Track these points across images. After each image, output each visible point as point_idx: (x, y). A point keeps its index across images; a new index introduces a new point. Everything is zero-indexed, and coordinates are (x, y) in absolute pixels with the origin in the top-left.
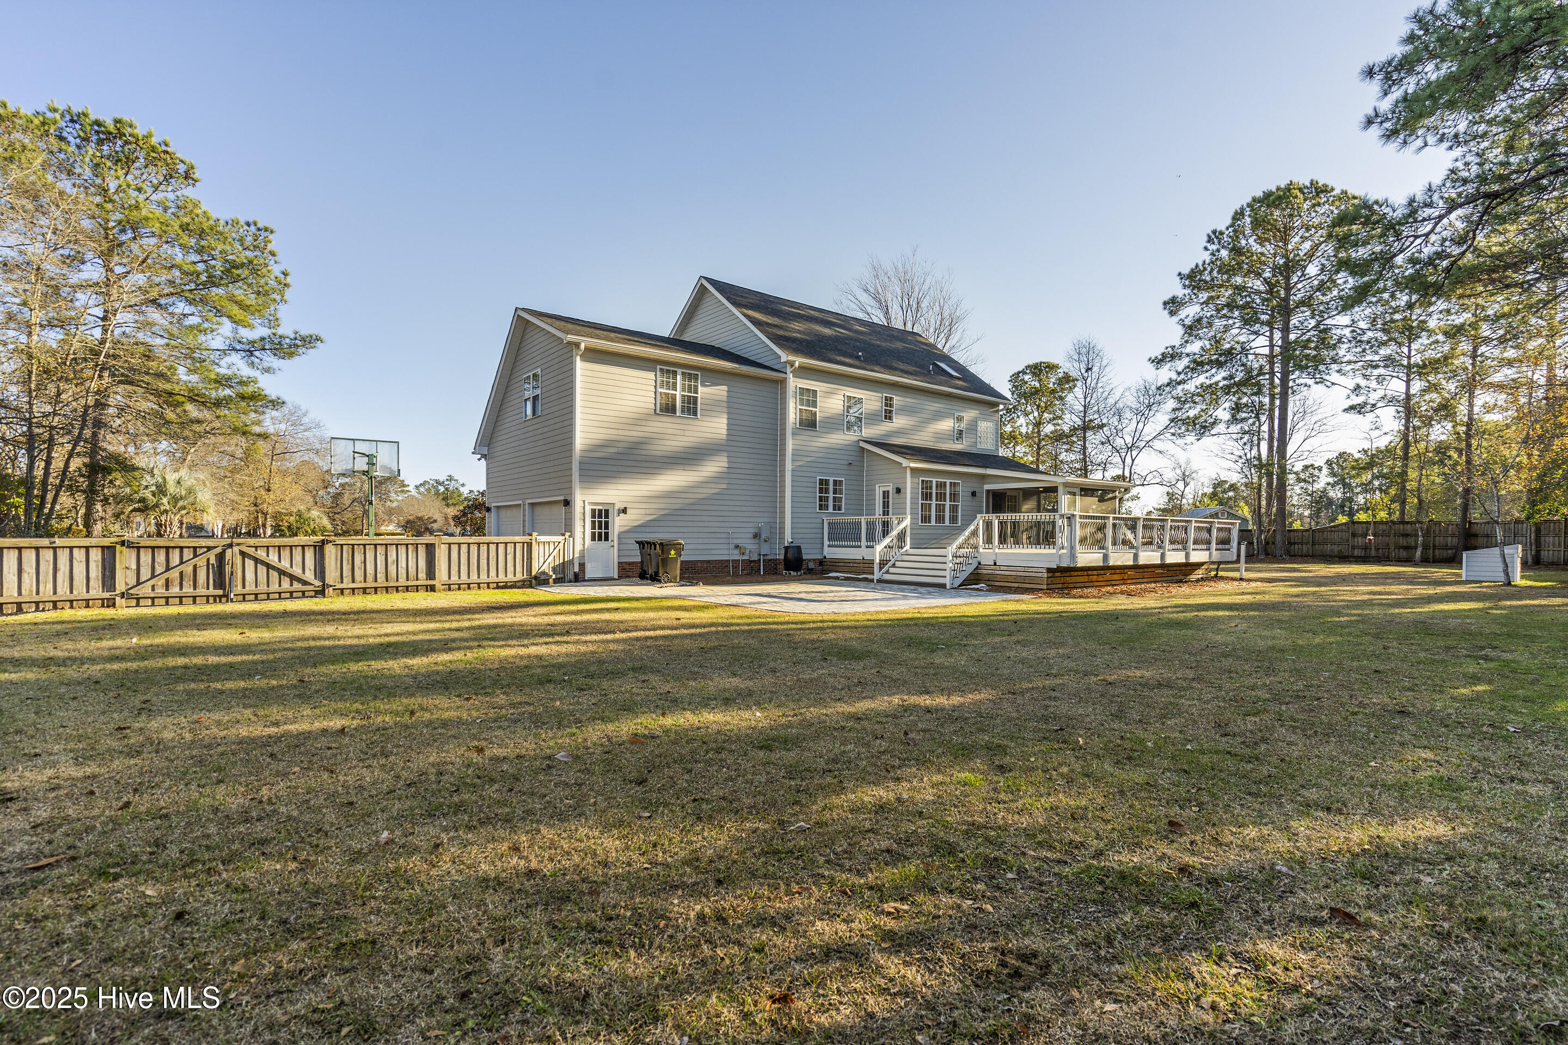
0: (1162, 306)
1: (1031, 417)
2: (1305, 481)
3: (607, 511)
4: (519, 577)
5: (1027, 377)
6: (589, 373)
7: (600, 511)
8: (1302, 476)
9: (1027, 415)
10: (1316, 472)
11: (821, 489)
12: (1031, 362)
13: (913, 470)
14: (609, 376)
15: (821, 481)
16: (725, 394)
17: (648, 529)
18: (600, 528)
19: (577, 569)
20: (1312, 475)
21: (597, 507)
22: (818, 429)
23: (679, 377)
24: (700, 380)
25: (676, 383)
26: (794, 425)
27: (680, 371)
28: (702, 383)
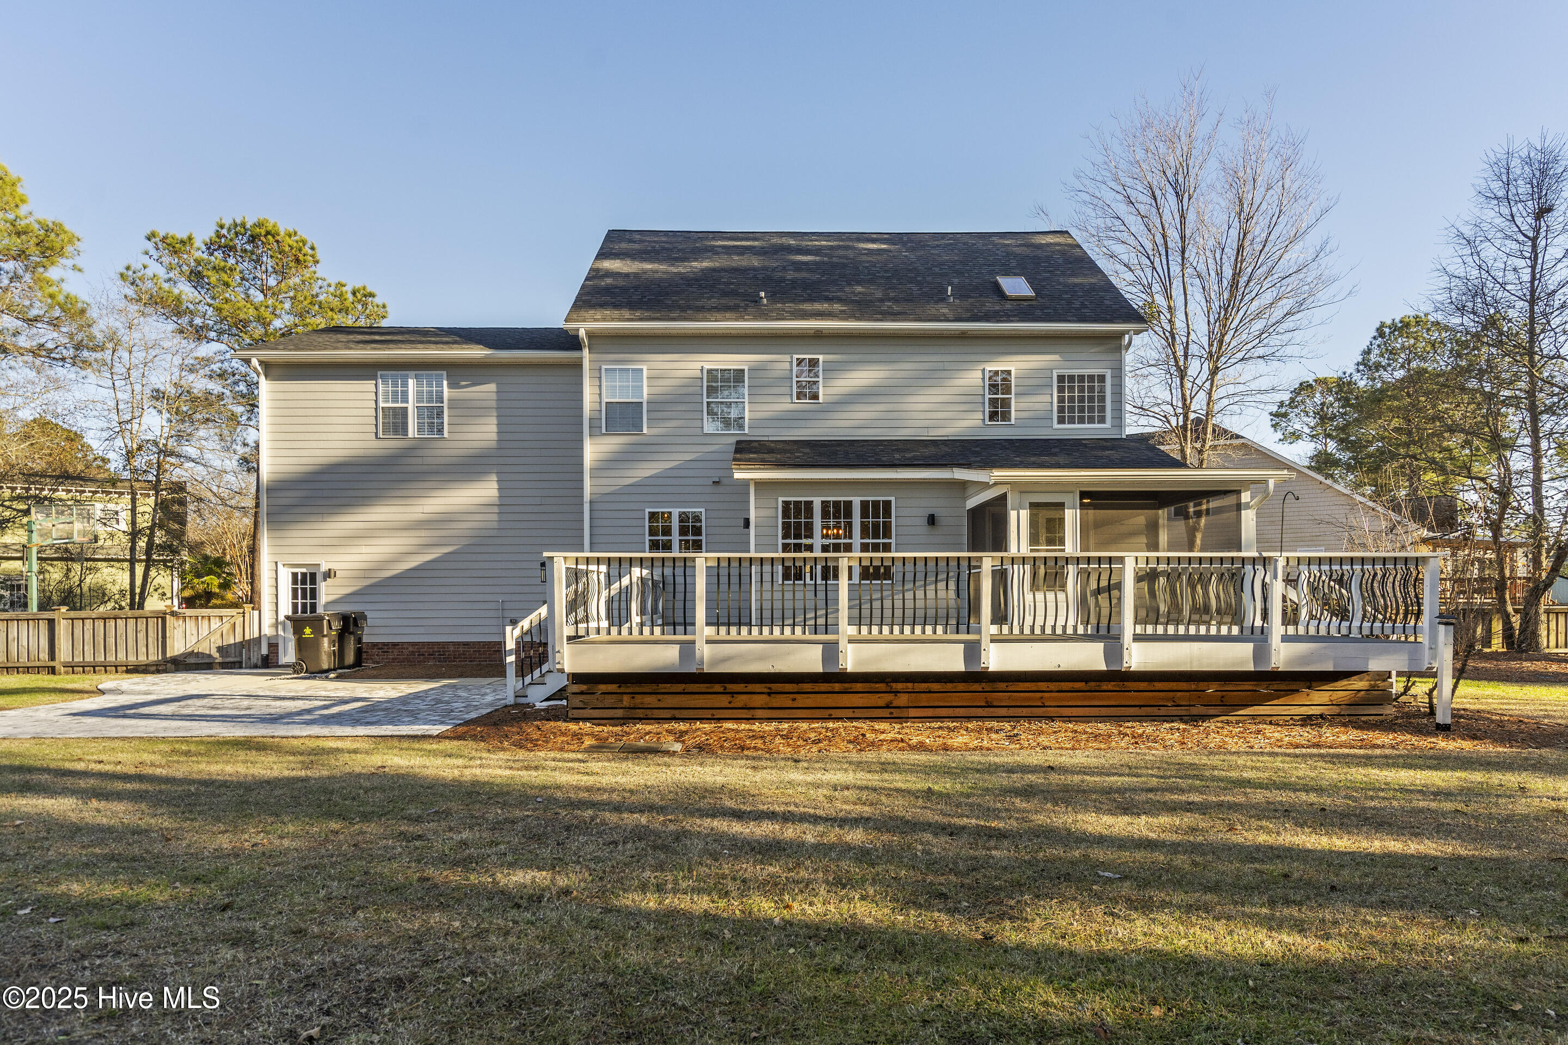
3: (313, 576)
4: (153, 658)
6: (281, 396)
7: (304, 575)
11: (653, 532)
13: (759, 484)
14: (308, 396)
15: (653, 516)
16: (494, 396)
17: (367, 598)
18: (304, 597)
19: (264, 651)
21: (300, 570)
22: (645, 431)
23: (411, 382)
24: (445, 383)
25: (407, 392)
26: (595, 431)
27: (413, 373)
28: (450, 386)
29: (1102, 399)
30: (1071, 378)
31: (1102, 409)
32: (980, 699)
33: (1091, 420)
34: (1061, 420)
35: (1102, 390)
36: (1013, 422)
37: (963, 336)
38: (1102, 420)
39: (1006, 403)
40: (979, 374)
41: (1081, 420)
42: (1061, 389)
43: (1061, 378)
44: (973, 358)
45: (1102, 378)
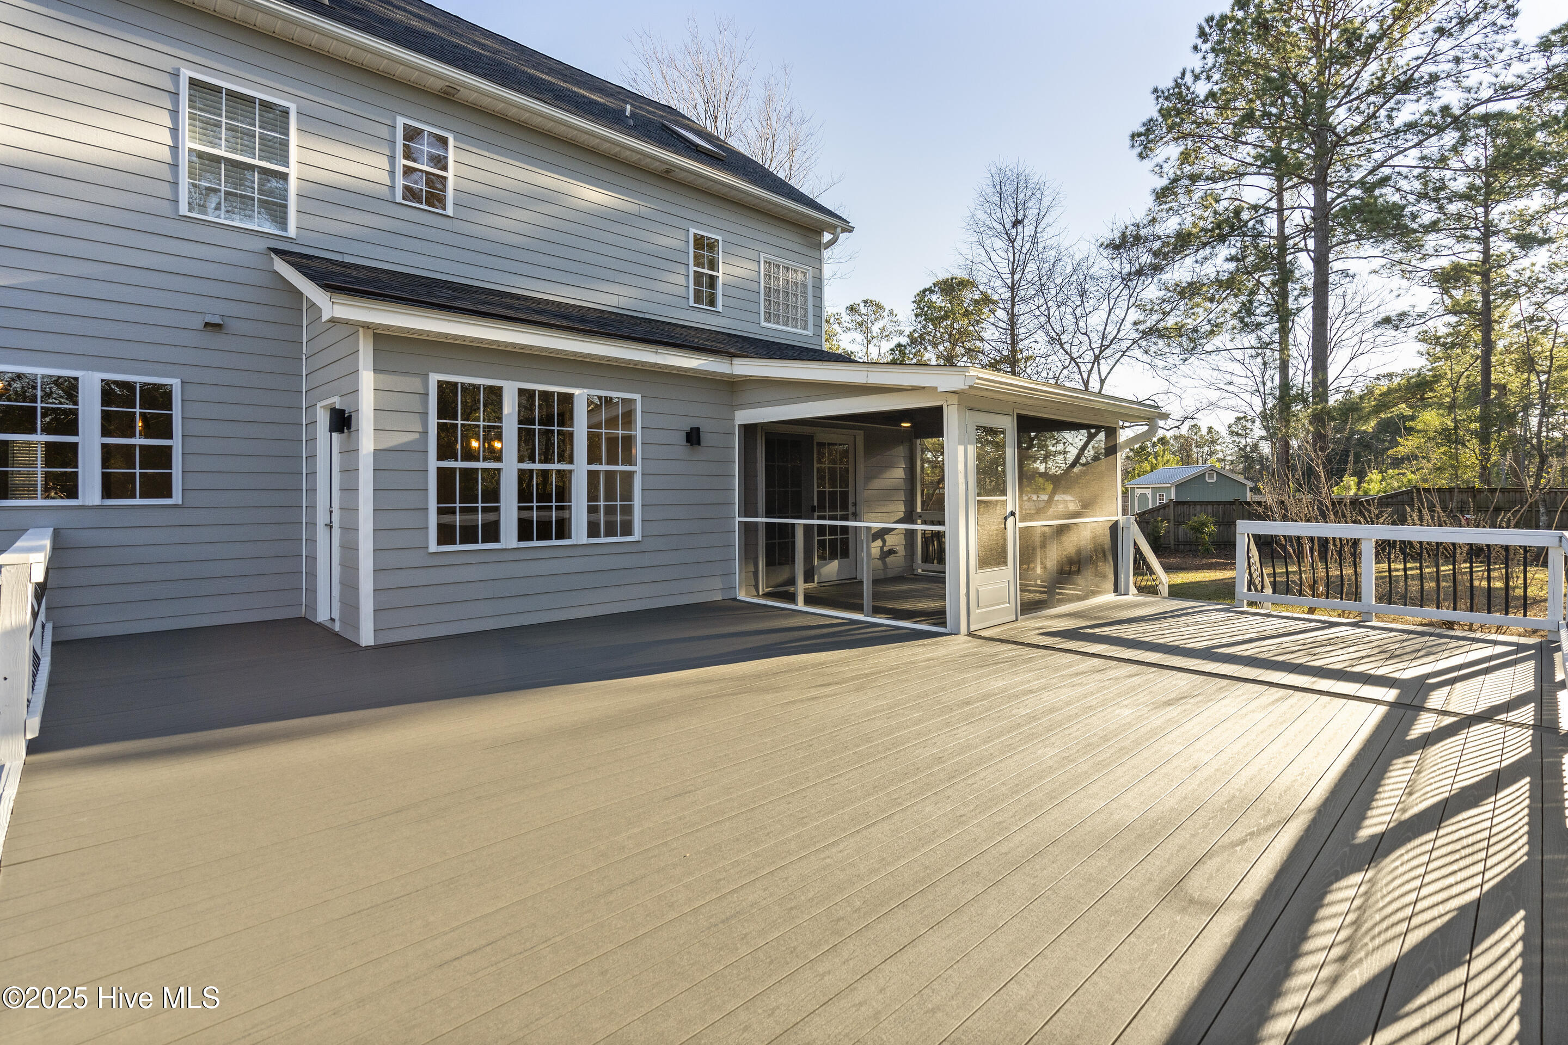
0: (1128, 143)
1: (941, 348)
2: (1238, 434)
5: (934, 298)
8: (1234, 429)
9: (935, 345)
10: (1249, 425)
12: (943, 276)
20: (1244, 428)
30: (776, 268)
31: (804, 312)
33: (795, 324)
34: (767, 318)
36: (720, 309)
37: (664, 176)
38: (804, 326)
39: (711, 282)
41: (786, 322)
42: (767, 279)
43: (767, 266)
45: (803, 276)
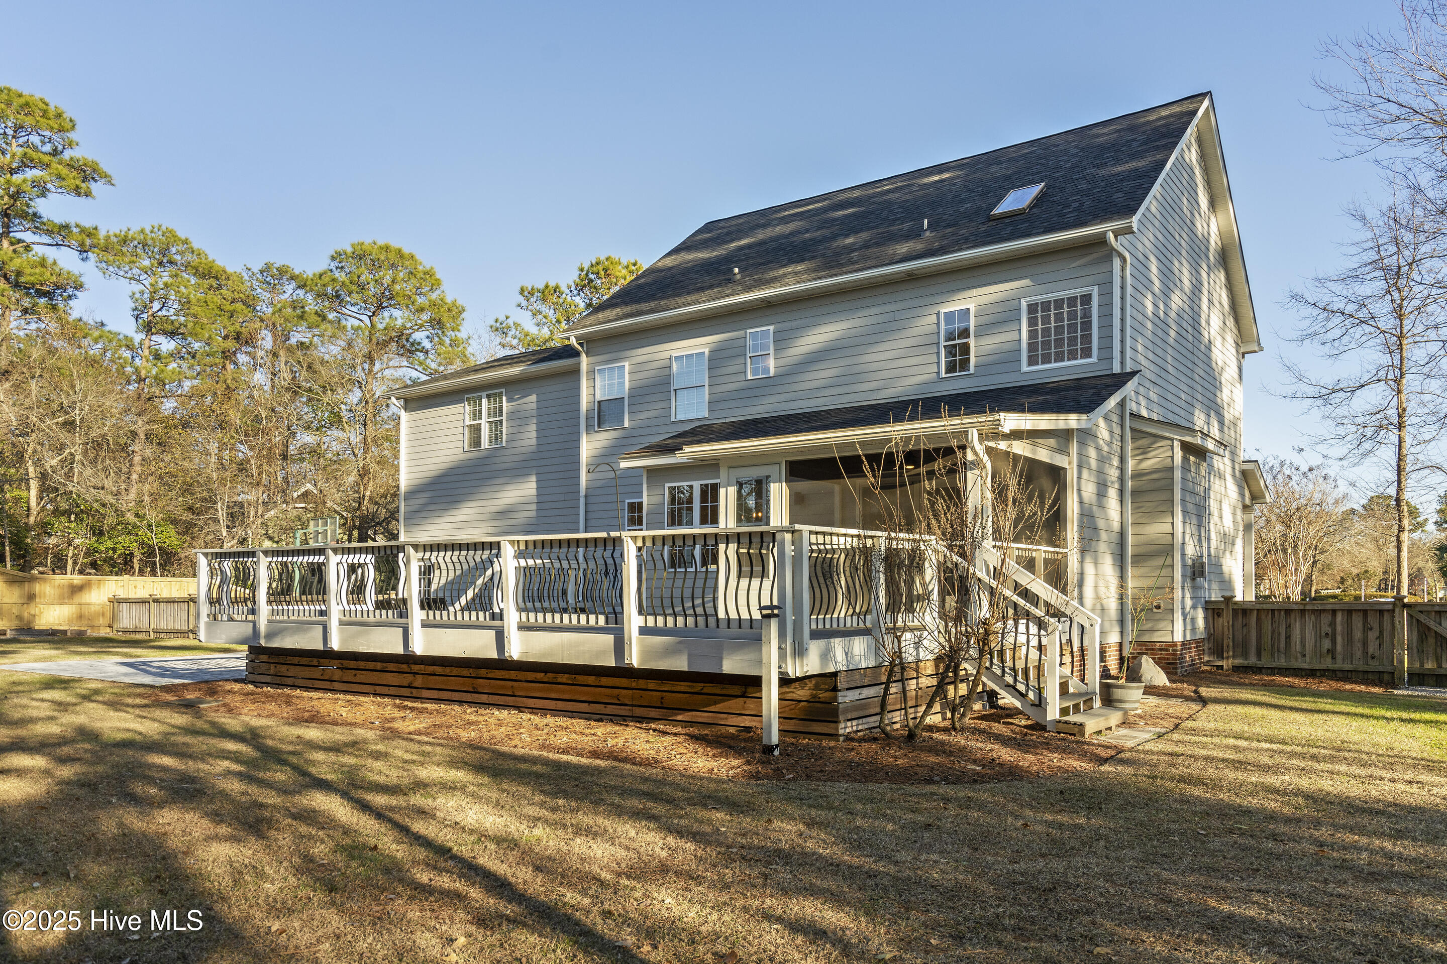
6: (414, 424)
11: (632, 519)
13: (651, 471)
16: (535, 406)
22: (626, 424)
23: (484, 401)
24: (504, 398)
25: (480, 411)
26: (589, 428)
27: (484, 394)
28: (508, 401)
29: (1087, 325)
30: (1046, 306)
31: (1087, 338)
32: (468, 684)
33: (1073, 356)
34: (1032, 361)
35: (1087, 315)
36: (972, 371)
37: (912, 278)
38: (1087, 353)
39: (965, 349)
40: (934, 318)
41: (1059, 358)
42: (1032, 322)
43: (1032, 308)
44: (922, 301)
45: (1086, 299)
